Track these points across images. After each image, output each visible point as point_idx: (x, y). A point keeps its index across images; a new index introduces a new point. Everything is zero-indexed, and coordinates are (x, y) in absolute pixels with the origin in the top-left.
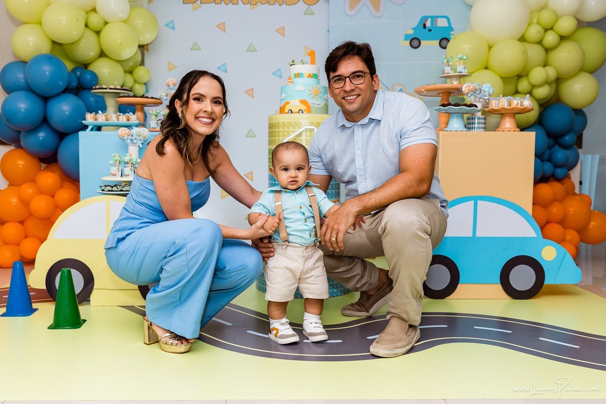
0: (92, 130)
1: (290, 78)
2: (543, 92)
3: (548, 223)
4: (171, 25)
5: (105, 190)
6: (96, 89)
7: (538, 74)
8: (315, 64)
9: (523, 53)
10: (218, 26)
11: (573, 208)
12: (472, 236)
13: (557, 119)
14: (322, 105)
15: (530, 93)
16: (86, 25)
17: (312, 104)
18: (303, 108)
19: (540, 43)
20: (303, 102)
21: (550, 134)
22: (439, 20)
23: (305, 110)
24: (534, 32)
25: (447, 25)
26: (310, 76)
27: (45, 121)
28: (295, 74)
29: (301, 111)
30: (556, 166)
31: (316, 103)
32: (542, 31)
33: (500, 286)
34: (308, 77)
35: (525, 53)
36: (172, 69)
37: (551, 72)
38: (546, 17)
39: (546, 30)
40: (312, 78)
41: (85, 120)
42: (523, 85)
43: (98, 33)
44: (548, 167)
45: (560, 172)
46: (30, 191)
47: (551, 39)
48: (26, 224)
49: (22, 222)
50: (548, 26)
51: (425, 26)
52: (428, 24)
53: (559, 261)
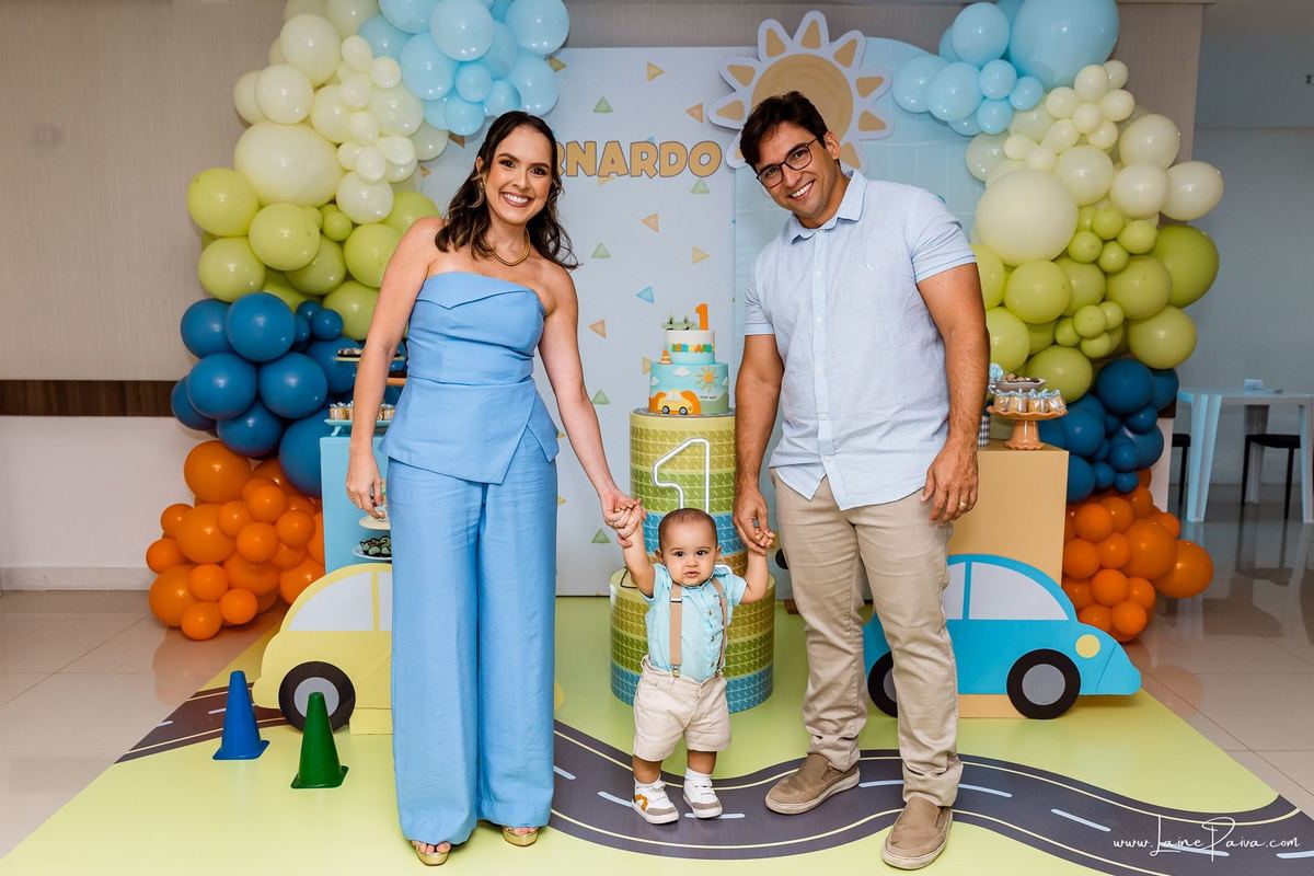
0: (340, 434)
1: (666, 353)
2: (1099, 347)
3: (1101, 568)
5: (370, 552)
6: (342, 355)
7: (1091, 319)
8: (706, 328)
9: (1064, 287)
11: (1147, 543)
12: (961, 618)
13: (1125, 388)
14: (718, 398)
15: (1077, 346)
16: (322, 232)
17: (702, 397)
18: (688, 404)
19: (1096, 262)
20: (687, 395)
21: (1109, 410)
23: (690, 409)
24: (1085, 245)
26: (699, 349)
27: (258, 400)
28: (674, 346)
29: (684, 413)
30: (1118, 470)
31: (709, 395)
32: (1098, 243)
33: (1007, 697)
34: (696, 351)
35: (1067, 285)
37: (1112, 313)
38: (1107, 221)
39: (1105, 242)
41: (329, 417)
42: (1065, 333)
43: (341, 243)
44: (1104, 473)
45: (1125, 480)
46: (236, 516)
47: (1113, 256)
48: (228, 565)
49: (221, 564)
50: (1109, 235)
53: (1104, 659)
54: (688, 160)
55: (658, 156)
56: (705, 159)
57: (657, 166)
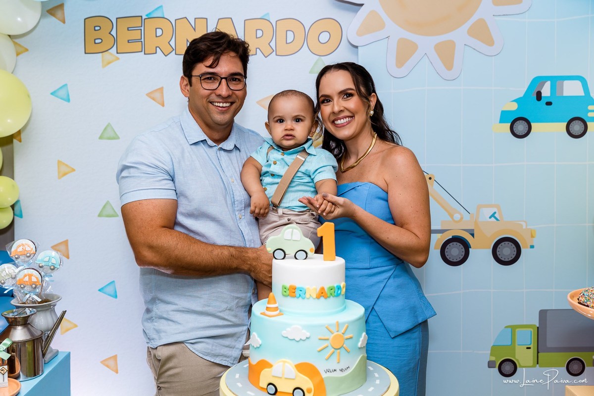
4: (62, 93)
10: (150, 95)
14: (352, 369)
17: (328, 371)
18: (306, 384)
20: (306, 369)
22: (567, 84)
23: (309, 391)
25: (581, 93)
26: (322, 294)
28: (284, 288)
29: (298, 392)
31: (338, 367)
34: (318, 297)
36: (65, 174)
40: (326, 297)
51: (539, 96)
52: (546, 92)
54: (306, 37)
55: (275, 32)
56: (324, 37)
57: (273, 44)
